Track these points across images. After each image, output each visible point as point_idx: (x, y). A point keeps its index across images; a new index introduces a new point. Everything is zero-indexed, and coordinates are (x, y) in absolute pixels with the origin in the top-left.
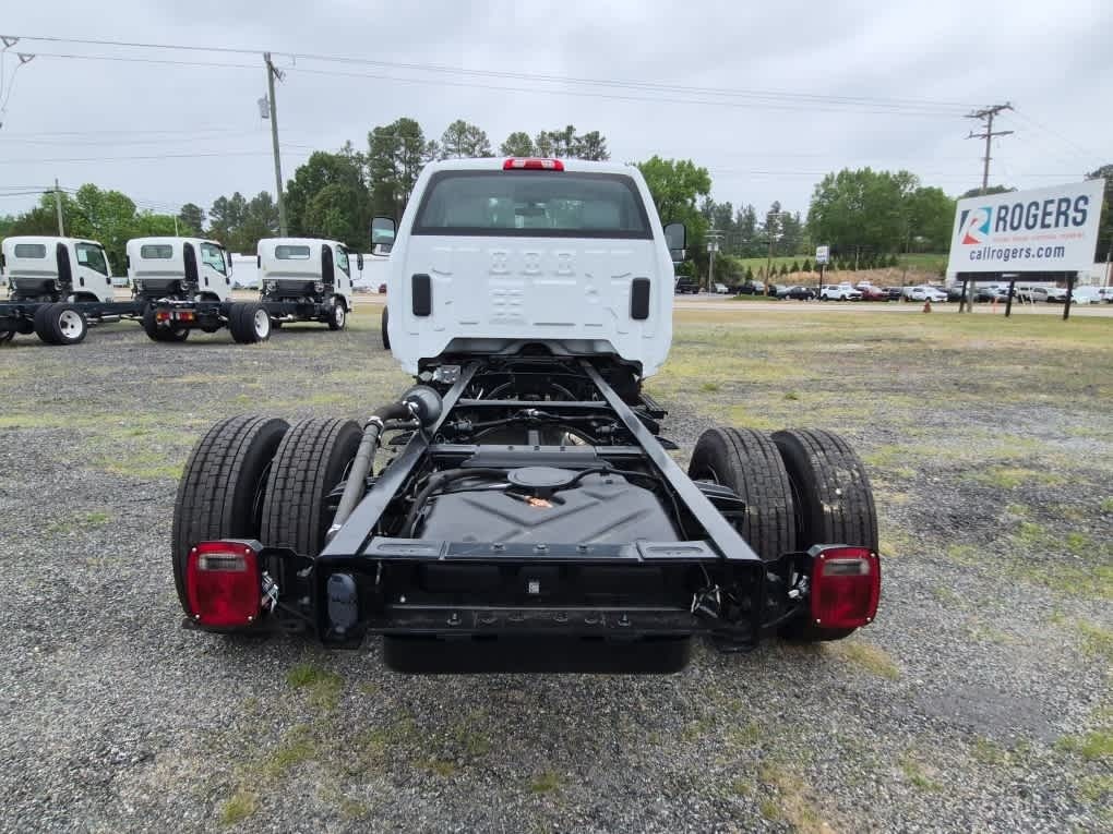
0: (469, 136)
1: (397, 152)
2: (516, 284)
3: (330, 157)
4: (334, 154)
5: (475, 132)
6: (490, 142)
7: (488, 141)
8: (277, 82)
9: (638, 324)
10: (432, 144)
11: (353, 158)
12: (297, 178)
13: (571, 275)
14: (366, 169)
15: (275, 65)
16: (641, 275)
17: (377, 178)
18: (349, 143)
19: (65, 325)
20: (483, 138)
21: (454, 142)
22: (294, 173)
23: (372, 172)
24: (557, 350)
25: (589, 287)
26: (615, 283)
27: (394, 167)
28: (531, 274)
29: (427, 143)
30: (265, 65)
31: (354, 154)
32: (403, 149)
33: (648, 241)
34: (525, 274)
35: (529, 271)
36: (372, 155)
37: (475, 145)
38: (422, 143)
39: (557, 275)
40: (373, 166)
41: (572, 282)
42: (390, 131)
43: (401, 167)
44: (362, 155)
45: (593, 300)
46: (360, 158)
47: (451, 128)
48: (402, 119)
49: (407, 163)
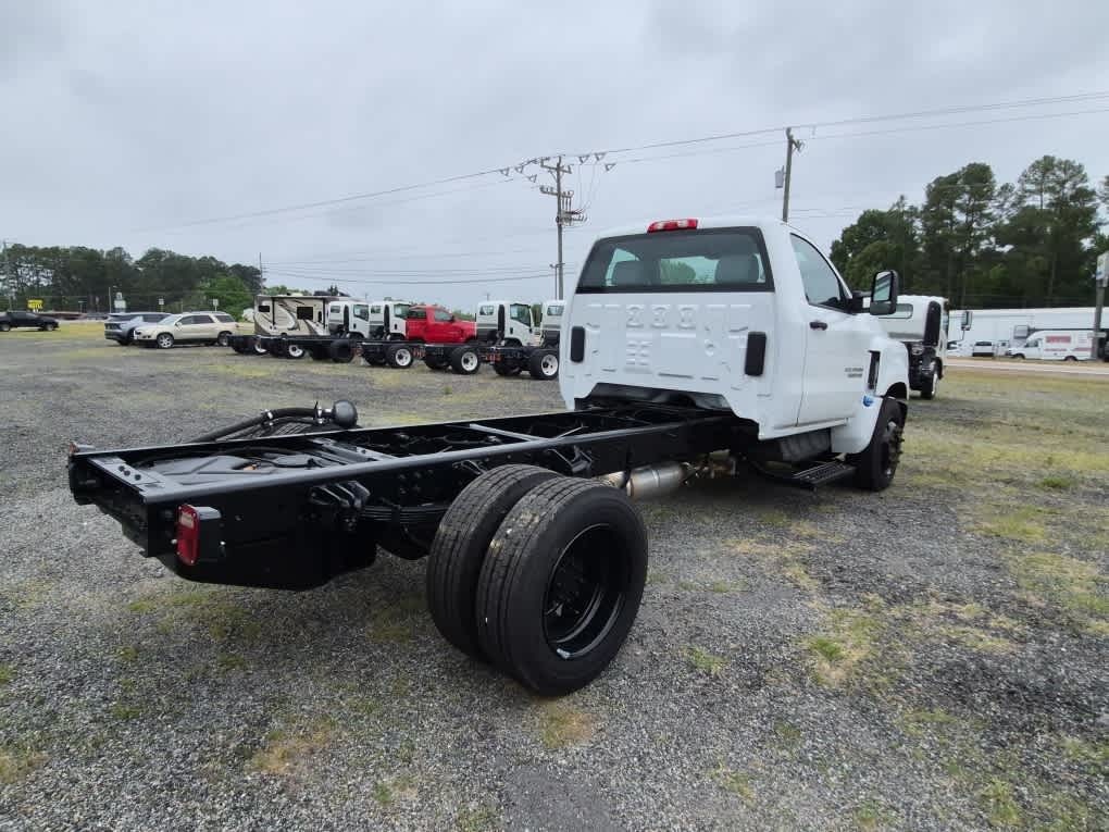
0: (1058, 173)
1: (958, 201)
2: (646, 336)
3: (881, 215)
4: (885, 209)
5: (1067, 166)
6: (1089, 176)
7: (1085, 176)
8: (795, 153)
9: (754, 381)
10: (1006, 188)
11: (905, 212)
12: (843, 239)
13: (692, 328)
14: (918, 223)
15: (795, 139)
16: (758, 329)
17: (929, 231)
18: (902, 198)
19: (546, 365)
20: (1080, 172)
21: (1036, 182)
22: (841, 232)
23: (924, 225)
24: (699, 403)
25: (706, 341)
26: (735, 337)
27: (951, 217)
28: (657, 327)
29: (998, 188)
30: (786, 138)
31: (906, 208)
32: (966, 196)
33: (768, 294)
34: (654, 327)
35: (657, 324)
36: (926, 208)
37: (1065, 182)
38: (991, 190)
39: (680, 328)
40: (926, 219)
41: (692, 335)
42: (953, 179)
43: (960, 217)
44: (916, 209)
45: (710, 353)
46: (913, 212)
47: (1033, 166)
48: (970, 165)
49: (968, 211)
